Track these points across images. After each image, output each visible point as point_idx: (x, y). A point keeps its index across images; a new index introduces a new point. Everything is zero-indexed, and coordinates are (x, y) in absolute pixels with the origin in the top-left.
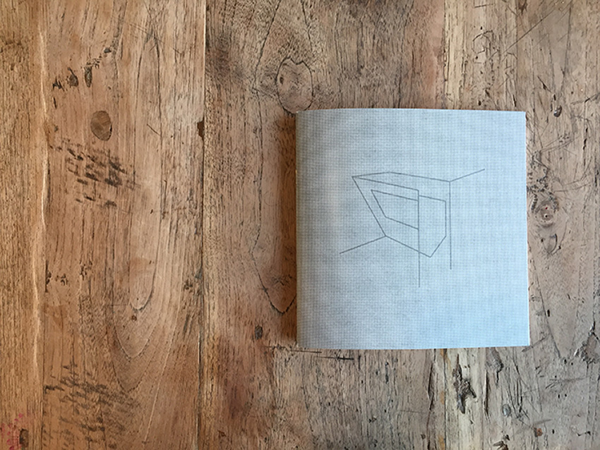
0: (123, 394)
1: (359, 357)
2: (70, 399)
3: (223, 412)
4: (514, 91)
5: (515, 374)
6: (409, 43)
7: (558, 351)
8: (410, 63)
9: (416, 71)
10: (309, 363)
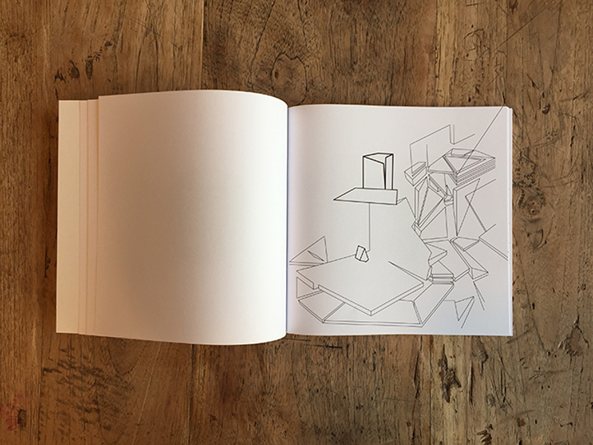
0: (118, 377)
1: (348, 346)
2: (68, 383)
3: (214, 397)
4: (503, 89)
5: (500, 365)
6: (401, 40)
7: (543, 344)
8: (402, 60)
9: (408, 68)
10: (299, 351)
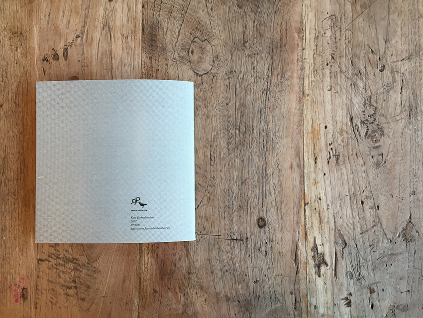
0: (89, 264)
1: (247, 238)
2: (54, 268)
3: (155, 276)
4: (351, 56)
5: (355, 250)
6: (278, 25)
7: (386, 234)
8: (279, 38)
9: (283, 44)
10: (213, 243)
